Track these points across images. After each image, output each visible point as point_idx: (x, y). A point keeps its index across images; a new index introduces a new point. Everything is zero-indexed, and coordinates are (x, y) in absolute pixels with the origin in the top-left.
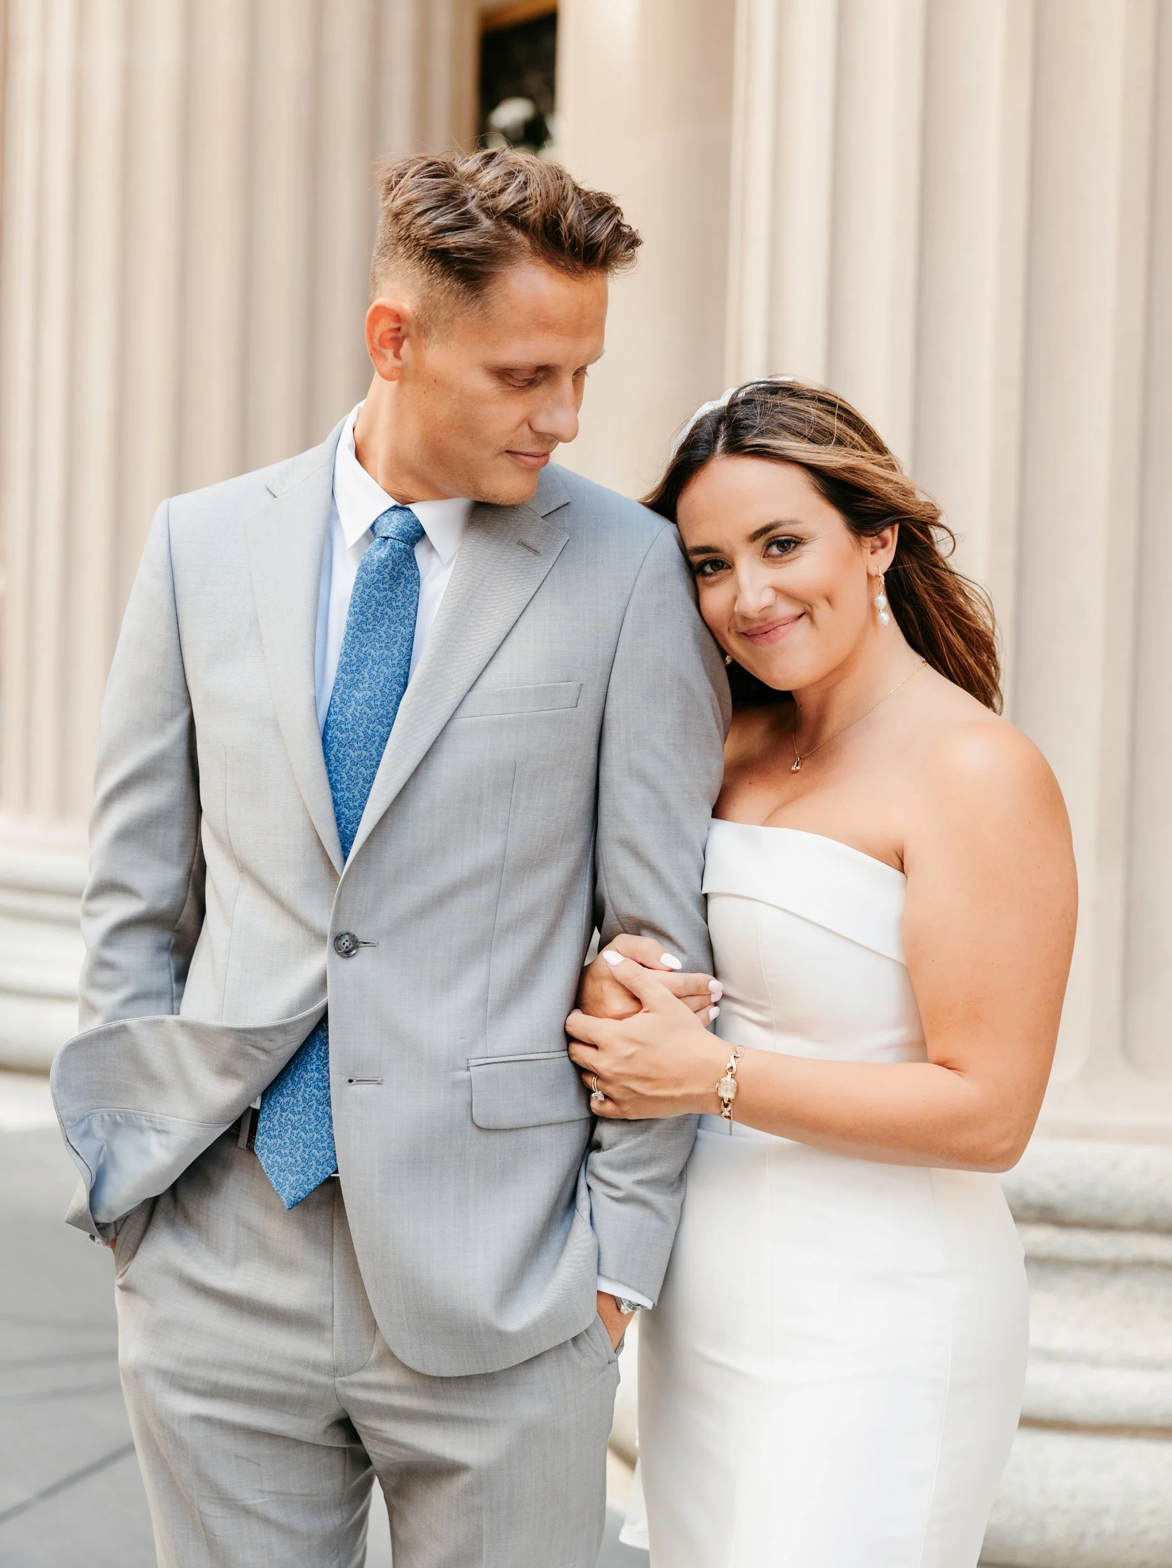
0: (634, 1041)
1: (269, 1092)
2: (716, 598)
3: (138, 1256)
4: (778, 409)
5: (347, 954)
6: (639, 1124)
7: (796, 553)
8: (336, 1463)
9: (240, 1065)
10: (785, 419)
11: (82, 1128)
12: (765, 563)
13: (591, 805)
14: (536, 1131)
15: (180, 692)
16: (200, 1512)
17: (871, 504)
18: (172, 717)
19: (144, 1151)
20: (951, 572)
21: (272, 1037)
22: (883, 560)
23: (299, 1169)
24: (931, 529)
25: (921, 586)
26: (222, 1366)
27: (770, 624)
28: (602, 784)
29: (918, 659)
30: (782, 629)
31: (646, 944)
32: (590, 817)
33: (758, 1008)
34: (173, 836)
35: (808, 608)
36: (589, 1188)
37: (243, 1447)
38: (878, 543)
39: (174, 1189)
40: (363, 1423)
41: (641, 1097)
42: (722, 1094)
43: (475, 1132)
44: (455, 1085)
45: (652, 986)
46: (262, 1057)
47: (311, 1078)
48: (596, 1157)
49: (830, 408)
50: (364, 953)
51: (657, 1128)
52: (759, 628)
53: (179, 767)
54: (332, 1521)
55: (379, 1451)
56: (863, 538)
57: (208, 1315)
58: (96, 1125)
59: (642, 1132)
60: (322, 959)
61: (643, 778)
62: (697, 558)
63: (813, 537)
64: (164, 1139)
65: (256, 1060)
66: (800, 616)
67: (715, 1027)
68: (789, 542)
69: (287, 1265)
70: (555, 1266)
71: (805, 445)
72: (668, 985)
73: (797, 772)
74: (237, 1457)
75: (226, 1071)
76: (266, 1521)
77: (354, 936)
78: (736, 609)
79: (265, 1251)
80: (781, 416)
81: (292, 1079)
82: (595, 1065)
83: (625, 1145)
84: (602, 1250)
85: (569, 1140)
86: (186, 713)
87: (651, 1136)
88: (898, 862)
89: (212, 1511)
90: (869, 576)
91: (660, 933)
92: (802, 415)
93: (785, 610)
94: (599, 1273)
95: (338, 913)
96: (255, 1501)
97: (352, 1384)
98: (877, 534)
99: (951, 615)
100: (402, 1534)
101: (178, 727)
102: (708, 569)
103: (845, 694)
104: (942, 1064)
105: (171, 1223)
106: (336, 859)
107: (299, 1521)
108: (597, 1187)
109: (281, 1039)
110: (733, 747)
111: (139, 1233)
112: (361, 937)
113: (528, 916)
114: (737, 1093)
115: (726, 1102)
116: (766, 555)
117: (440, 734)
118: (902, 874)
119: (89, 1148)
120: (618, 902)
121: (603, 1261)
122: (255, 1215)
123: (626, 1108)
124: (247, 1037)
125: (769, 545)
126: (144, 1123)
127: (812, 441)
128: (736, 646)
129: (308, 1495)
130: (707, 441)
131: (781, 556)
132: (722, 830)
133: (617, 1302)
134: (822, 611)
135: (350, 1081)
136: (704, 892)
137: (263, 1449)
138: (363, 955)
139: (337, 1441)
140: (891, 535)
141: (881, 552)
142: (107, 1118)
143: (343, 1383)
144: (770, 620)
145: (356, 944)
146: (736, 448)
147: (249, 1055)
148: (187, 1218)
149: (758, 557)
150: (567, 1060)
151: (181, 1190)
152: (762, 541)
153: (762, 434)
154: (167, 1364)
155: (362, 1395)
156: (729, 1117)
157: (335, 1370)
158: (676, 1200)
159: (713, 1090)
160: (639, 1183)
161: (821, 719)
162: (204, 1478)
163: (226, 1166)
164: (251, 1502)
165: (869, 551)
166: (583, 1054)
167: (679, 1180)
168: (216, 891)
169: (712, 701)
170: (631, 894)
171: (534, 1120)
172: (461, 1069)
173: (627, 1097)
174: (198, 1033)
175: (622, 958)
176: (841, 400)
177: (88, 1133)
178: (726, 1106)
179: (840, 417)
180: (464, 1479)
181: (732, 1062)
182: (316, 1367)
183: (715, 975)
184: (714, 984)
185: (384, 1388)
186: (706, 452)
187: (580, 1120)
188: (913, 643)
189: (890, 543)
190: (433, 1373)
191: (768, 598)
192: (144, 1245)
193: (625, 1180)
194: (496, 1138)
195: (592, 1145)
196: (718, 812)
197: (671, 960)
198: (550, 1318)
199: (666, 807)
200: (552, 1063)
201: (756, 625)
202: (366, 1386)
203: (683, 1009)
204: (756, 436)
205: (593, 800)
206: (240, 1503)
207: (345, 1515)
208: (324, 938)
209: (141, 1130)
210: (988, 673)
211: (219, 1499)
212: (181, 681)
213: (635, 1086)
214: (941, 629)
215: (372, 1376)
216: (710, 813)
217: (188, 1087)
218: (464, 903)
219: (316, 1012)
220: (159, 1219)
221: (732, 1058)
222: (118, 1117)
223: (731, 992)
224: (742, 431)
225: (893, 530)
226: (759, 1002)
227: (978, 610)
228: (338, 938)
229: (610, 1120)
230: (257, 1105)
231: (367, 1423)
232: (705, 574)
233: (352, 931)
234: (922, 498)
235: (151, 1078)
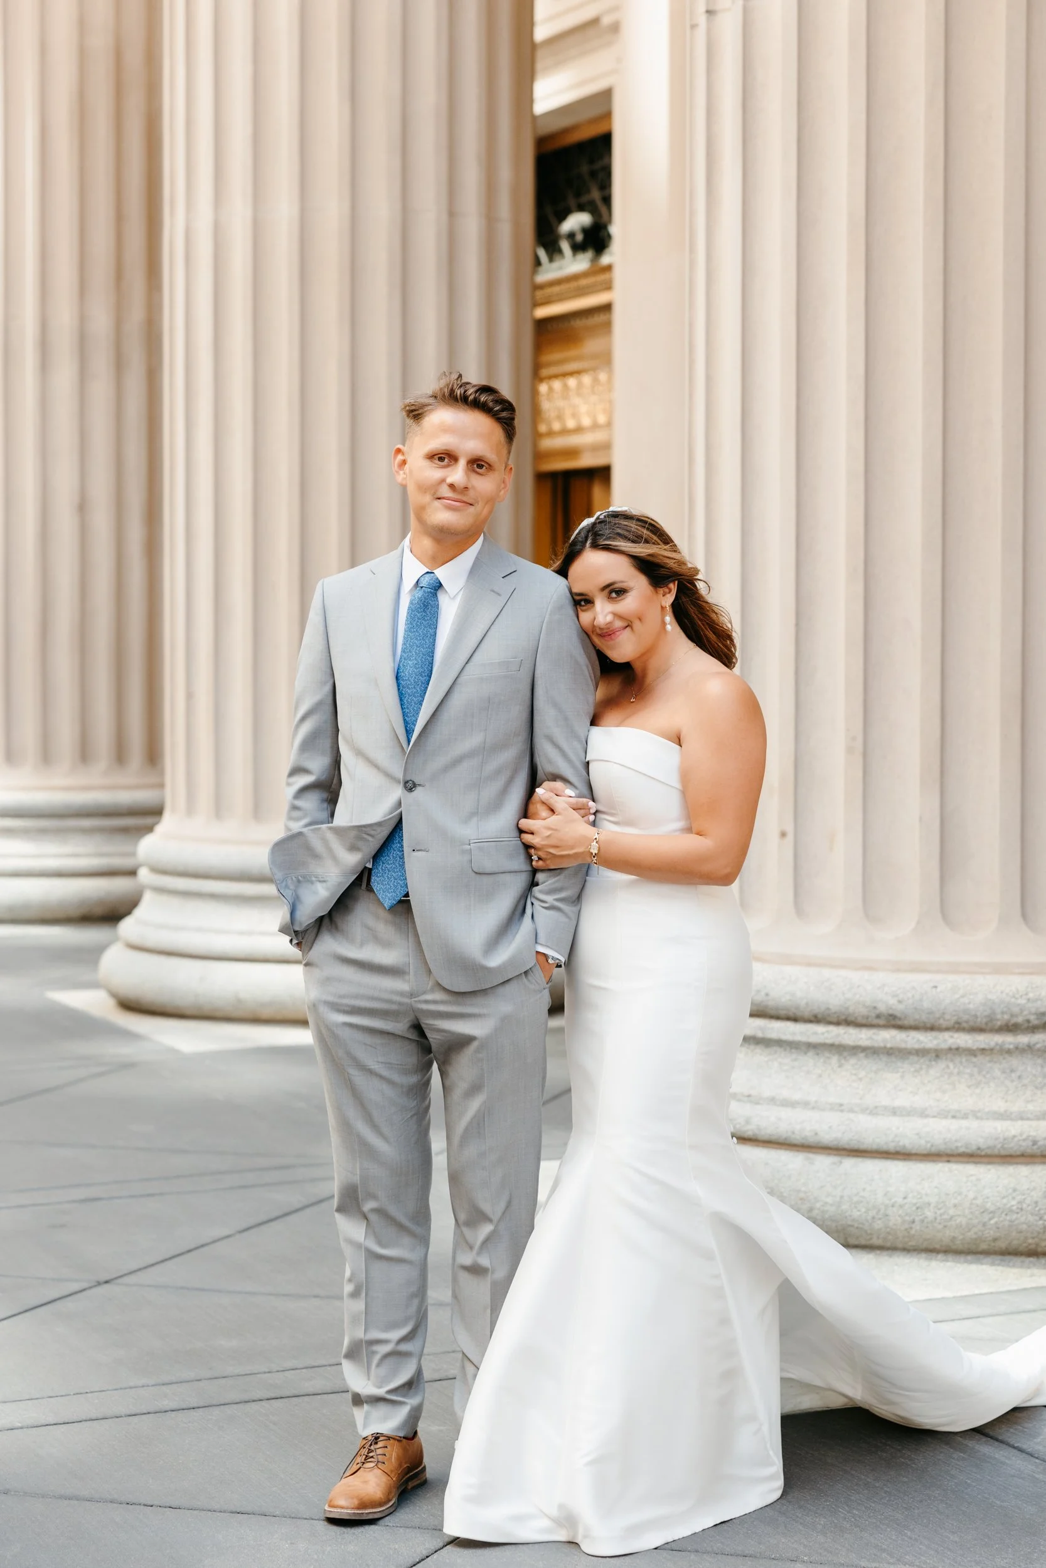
0: (549, 829)
1: (377, 857)
2: (586, 617)
3: (313, 949)
4: (617, 525)
5: (410, 790)
6: (555, 871)
7: (623, 597)
8: (412, 1048)
9: (360, 844)
10: (619, 531)
11: (284, 883)
12: (609, 602)
13: (529, 720)
14: (504, 875)
15: (329, 670)
16: (348, 1073)
17: (663, 571)
18: (325, 683)
19: (316, 893)
20: (707, 602)
21: (375, 828)
22: (670, 598)
23: (392, 890)
24: (696, 583)
25: (692, 610)
26: (357, 997)
27: (611, 631)
28: (535, 708)
29: (691, 645)
30: (618, 633)
31: (558, 785)
32: (529, 724)
33: (612, 815)
34: (327, 743)
35: (630, 623)
36: (532, 904)
37: (369, 1039)
38: (667, 590)
39: (330, 914)
40: (426, 1022)
41: (554, 856)
42: (592, 851)
43: (474, 874)
44: (463, 852)
45: (559, 803)
46: (370, 839)
47: (396, 847)
48: (536, 889)
49: (643, 524)
50: (418, 790)
51: (566, 872)
52: (607, 632)
53: (329, 708)
54: (413, 1079)
55: (434, 1037)
56: (658, 589)
57: (349, 972)
58: (289, 882)
59: (557, 876)
60: (398, 792)
61: (555, 705)
62: (577, 598)
63: (631, 589)
64: (324, 884)
65: (367, 840)
66: (627, 627)
67: (594, 824)
68: (620, 591)
69: (385, 944)
70: (515, 936)
71: (630, 544)
72: (568, 803)
73: (633, 702)
74: (365, 1044)
75: (353, 848)
76: (381, 1077)
77: (413, 782)
78: (595, 623)
79: (377, 940)
80: (618, 529)
81: (388, 849)
82: (532, 841)
83: (549, 882)
84: (538, 932)
85: (521, 881)
86: (331, 682)
87: (562, 877)
88: (678, 740)
89: (353, 1072)
90: (662, 607)
91: (565, 780)
92: (629, 528)
93: (619, 624)
94: (536, 943)
95: (405, 770)
96: (375, 1066)
97: (420, 1002)
98: (667, 586)
99: (707, 623)
100: (447, 1083)
101: (328, 688)
102: (583, 603)
103: (654, 664)
104: (698, 834)
105: (330, 931)
106: (405, 745)
107: (396, 1077)
108: (536, 903)
109: (379, 829)
110: (601, 693)
111: (313, 938)
112: (417, 782)
113: (498, 772)
114: (599, 850)
115: (594, 855)
116: (609, 598)
117: (453, 684)
118: (678, 747)
119: (288, 893)
120: (543, 766)
121: (538, 937)
122: (371, 921)
123: (548, 862)
124: (362, 830)
125: (611, 592)
126: (314, 879)
127: (633, 542)
128: (596, 640)
129: (400, 1065)
130: (582, 542)
131: (616, 598)
132: (595, 730)
133: (546, 956)
134: (637, 625)
135: (414, 850)
136: (587, 760)
137: (378, 1040)
138: (418, 791)
139: (413, 1035)
140: (674, 587)
141: (668, 595)
142: (294, 878)
143: (416, 1001)
144: (611, 629)
145: (415, 785)
146: (595, 546)
147: (364, 838)
148: (337, 928)
149: (606, 598)
150: (519, 842)
151: (334, 913)
152: (607, 591)
153: (609, 538)
154: (330, 998)
155: (425, 1007)
156: (596, 863)
157: (412, 995)
158: (575, 909)
159: (587, 850)
160: (557, 900)
161: (644, 675)
162: (349, 1054)
163: (355, 899)
164: (373, 1067)
165: (662, 595)
166: (527, 838)
167: (578, 899)
168: (345, 765)
169: (587, 667)
170: (550, 762)
171: (501, 870)
172: (467, 844)
173: (548, 857)
174: (339, 832)
175: (545, 791)
176: (652, 519)
177: (287, 887)
178: (594, 857)
179: (648, 529)
180: (475, 1044)
181: (597, 836)
182: (402, 994)
183: (594, 801)
184: (591, 803)
185: (435, 1002)
186: (581, 547)
187: (526, 871)
188: (690, 637)
189: (673, 590)
190: (456, 990)
191: (609, 618)
192: (317, 941)
193: (550, 899)
194: (485, 879)
195: (533, 884)
196: (594, 722)
197: (569, 792)
198: (511, 962)
199: (566, 719)
200: (513, 842)
201: (605, 631)
202: (427, 1002)
203: (576, 815)
204: (605, 540)
205: (530, 717)
206: (368, 1067)
207: (419, 1077)
208: (399, 782)
209: (312, 882)
210: (729, 649)
211: (357, 1066)
212: (329, 665)
213: (552, 851)
214: (703, 630)
215: (429, 997)
216: (589, 724)
217: (334, 858)
218: (466, 765)
219: (397, 815)
220: (324, 929)
221: (596, 834)
222: (300, 878)
223: (601, 808)
224: (599, 537)
225: (674, 584)
226: (613, 812)
227: (724, 621)
228: (406, 782)
229: (542, 871)
230: (369, 866)
231: (427, 1022)
232: (581, 605)
233: (412, 779)
234: (690, 565)
235: (316, 856)
